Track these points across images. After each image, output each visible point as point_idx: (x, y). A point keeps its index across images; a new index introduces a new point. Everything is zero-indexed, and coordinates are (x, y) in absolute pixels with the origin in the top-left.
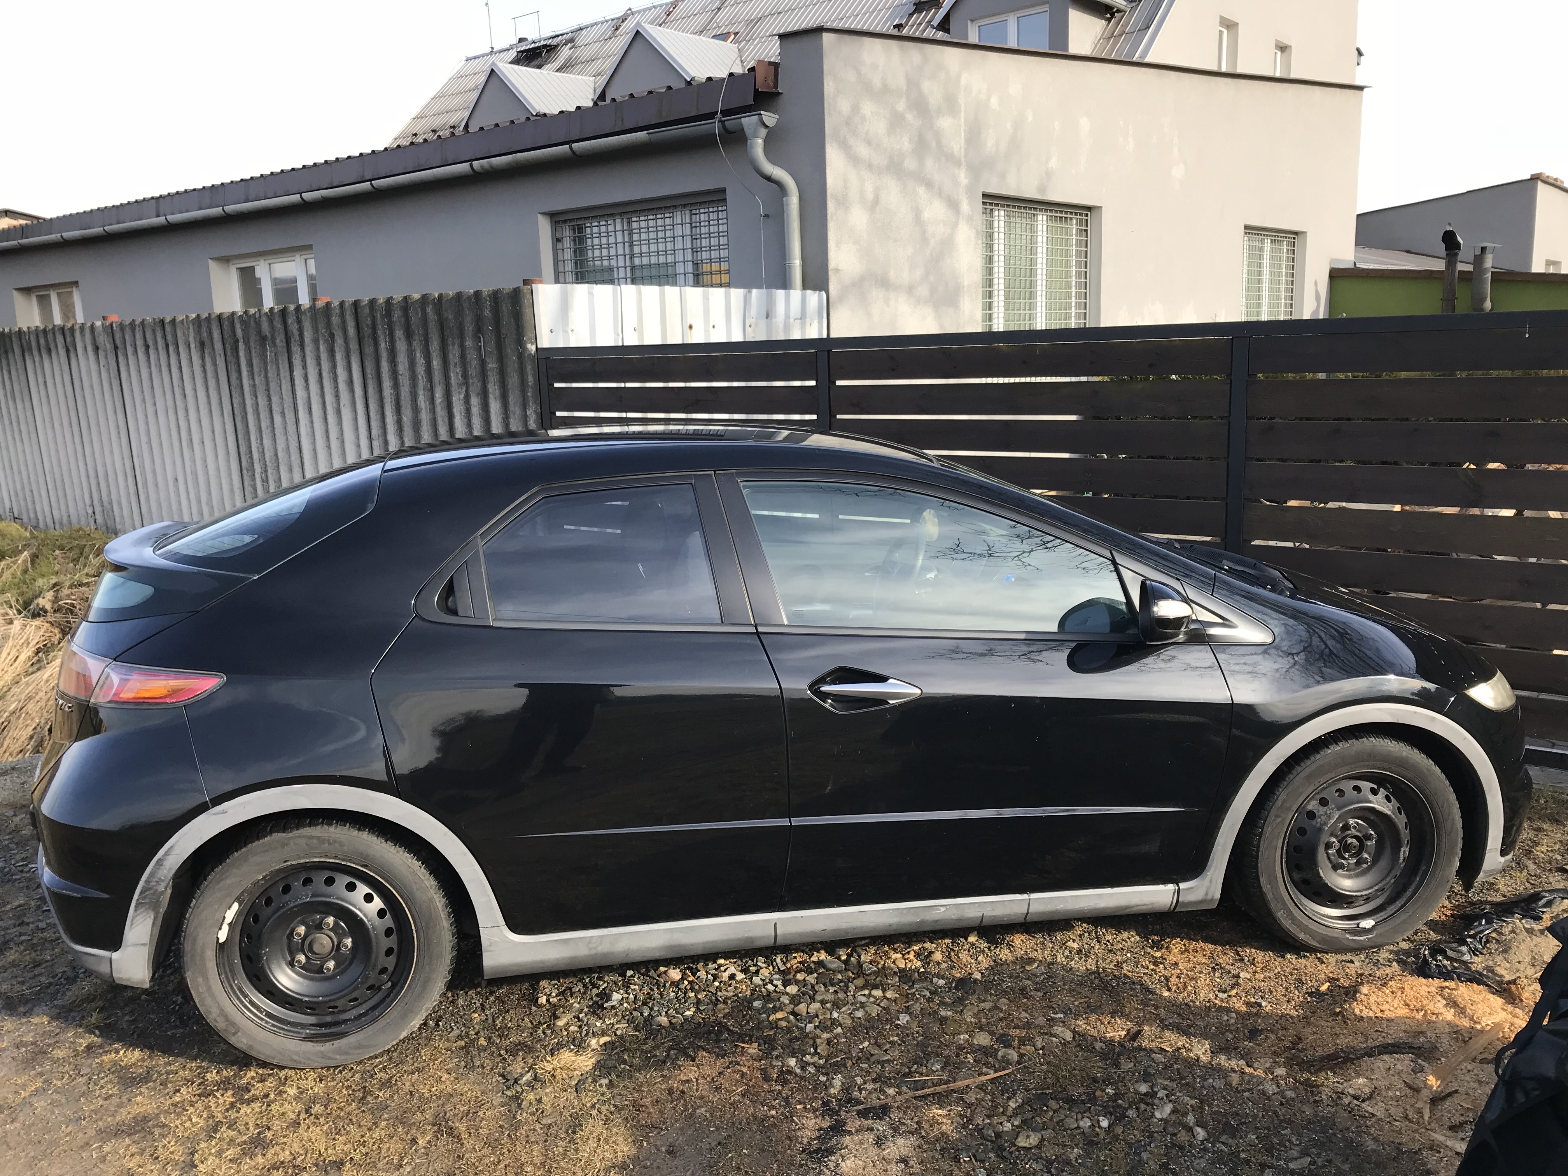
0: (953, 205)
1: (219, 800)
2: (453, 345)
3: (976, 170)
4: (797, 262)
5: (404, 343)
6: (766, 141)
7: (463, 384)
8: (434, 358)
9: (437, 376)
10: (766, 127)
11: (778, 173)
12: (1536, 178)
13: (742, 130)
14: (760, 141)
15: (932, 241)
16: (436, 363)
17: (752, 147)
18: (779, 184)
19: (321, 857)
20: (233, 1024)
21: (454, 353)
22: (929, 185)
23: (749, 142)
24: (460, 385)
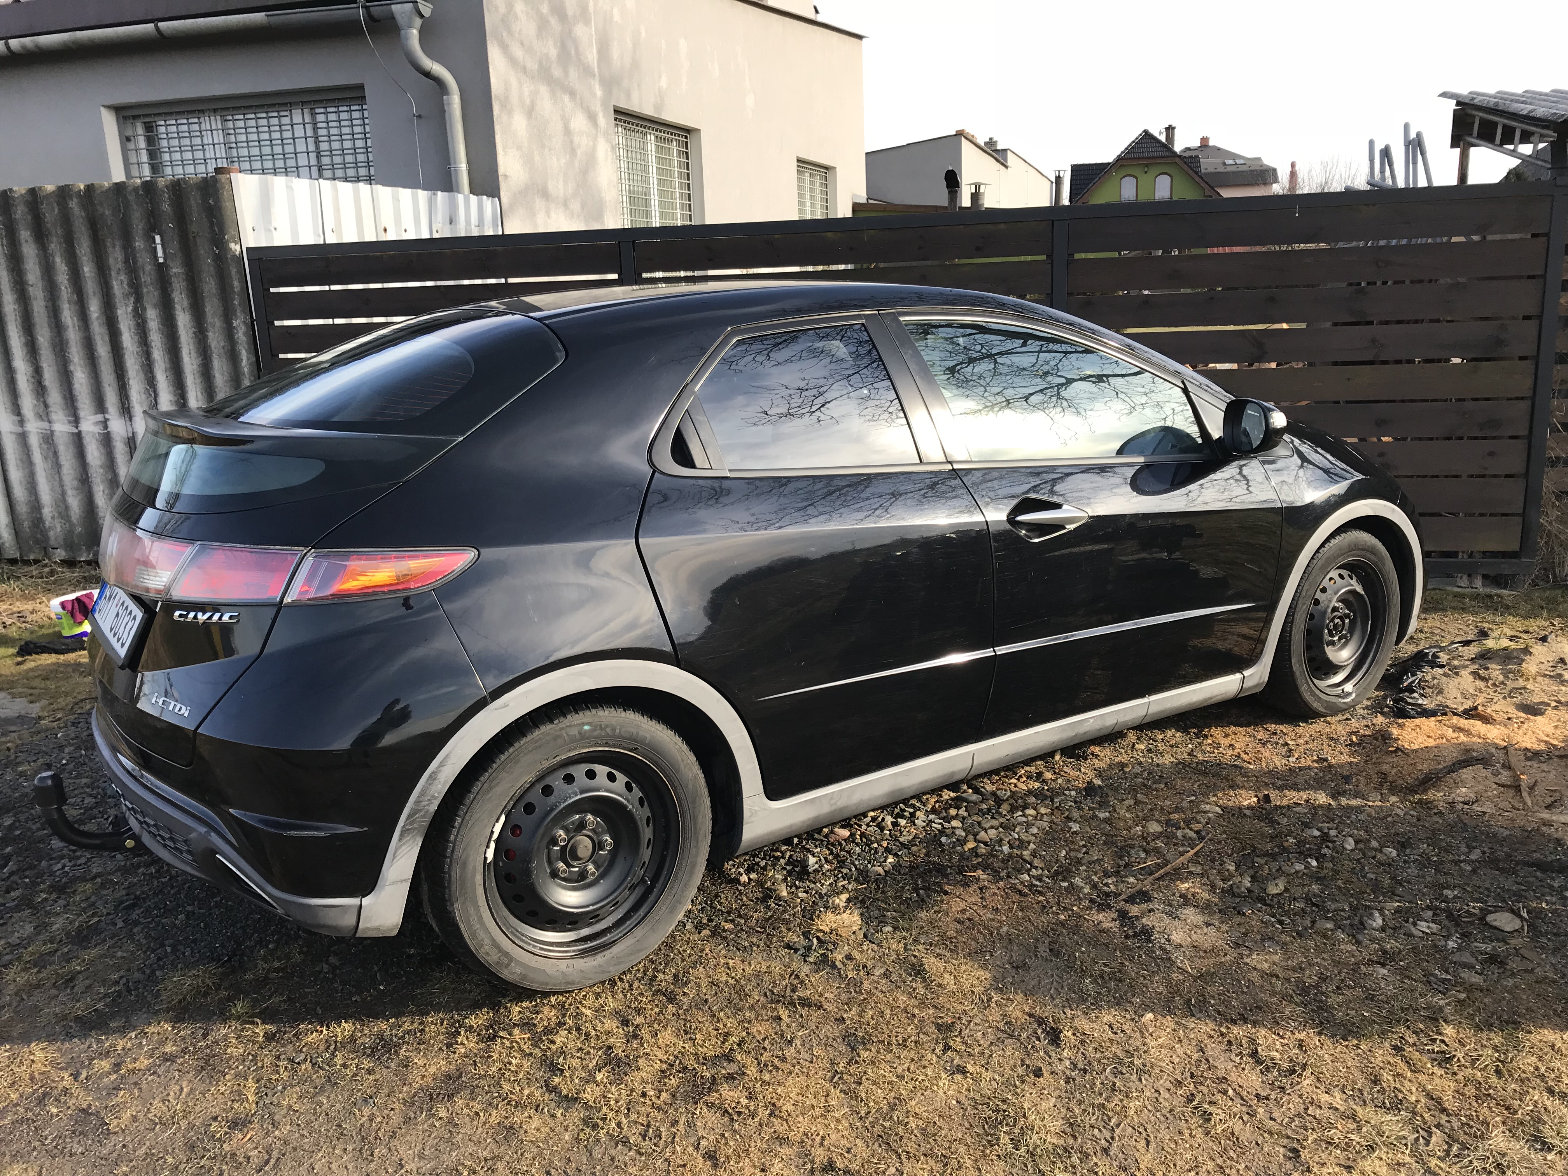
0: (592, 118)
1: (497, 694)
2: (114, 246)
3: (610, 83)
4: (463, 166)
5: (33, 246)
6: (421, 32)
7: (130, 294)
8: (85, 263)
9: (91, 285)
10: (421, 16)
11: (437, 69)
12: (960, 134)
13: (392, 17)
14: (415, 32)
15: (579, 152)
16: (88, 270)
17: (407, 39)
18: (438, 81)
19: (591, 746)
20: (507, 954)
21: (116, 258)
22: (572, 94)
23: (403, 32)
24: (126, 296)
